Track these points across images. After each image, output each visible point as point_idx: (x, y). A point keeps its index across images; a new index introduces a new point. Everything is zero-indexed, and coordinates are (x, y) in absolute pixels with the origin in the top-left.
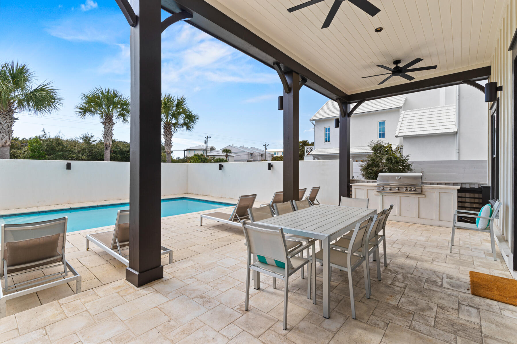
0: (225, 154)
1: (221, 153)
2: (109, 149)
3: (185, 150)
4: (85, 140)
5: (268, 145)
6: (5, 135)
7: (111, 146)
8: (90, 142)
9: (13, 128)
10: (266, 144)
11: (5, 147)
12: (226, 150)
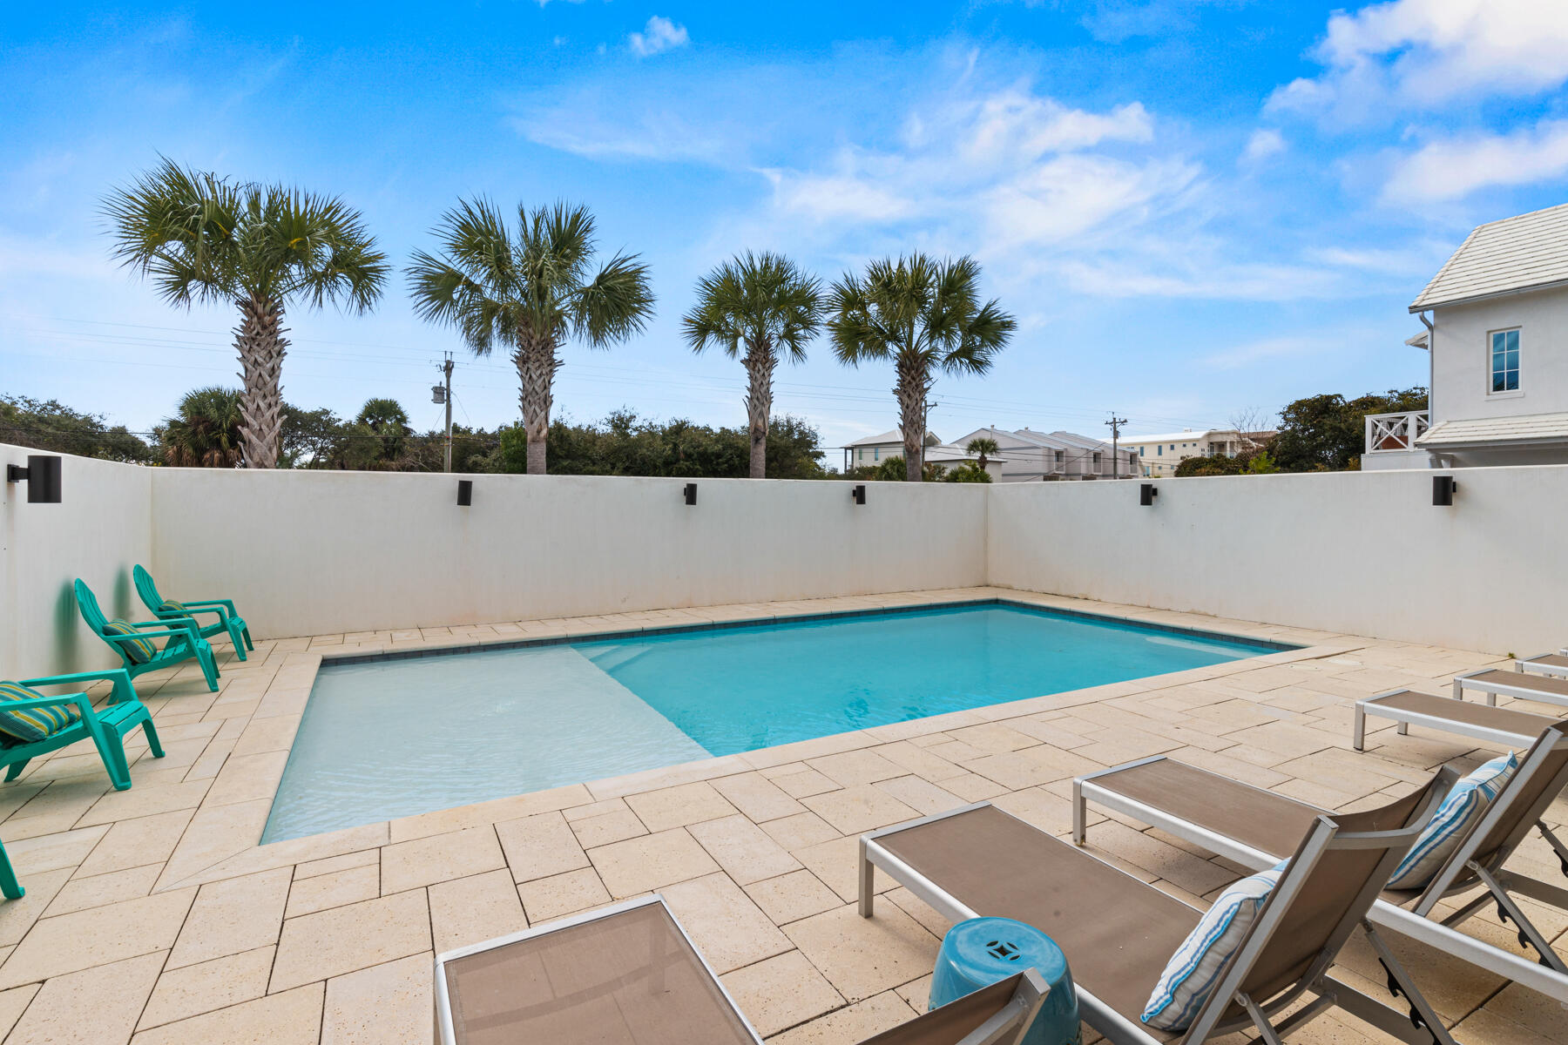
0: (977, 456)
1: (963, 454)
2: (763, 441)
3: (846, 449)
4: (615, 426)
5: (1126, 421)
6: (538, 410)
7: (767, 433)
8: (629, 431)
9: (553, 390)
10: (1115, 419)
11: (538, 441)
12: (982, 443)
